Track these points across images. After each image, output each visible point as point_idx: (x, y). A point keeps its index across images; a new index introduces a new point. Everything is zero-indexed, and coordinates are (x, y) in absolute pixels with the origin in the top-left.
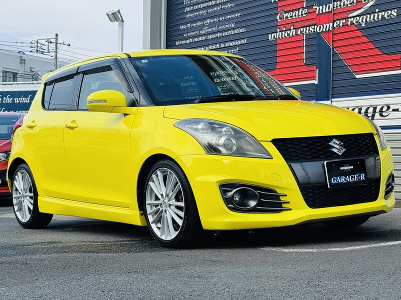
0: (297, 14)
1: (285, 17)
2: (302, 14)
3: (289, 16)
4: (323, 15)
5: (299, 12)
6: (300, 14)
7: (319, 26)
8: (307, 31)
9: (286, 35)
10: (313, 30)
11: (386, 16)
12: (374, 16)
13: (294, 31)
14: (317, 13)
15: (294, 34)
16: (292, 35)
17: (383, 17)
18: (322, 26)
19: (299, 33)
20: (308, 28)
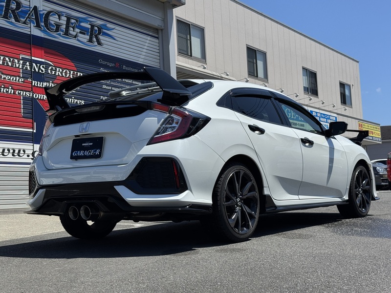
0: (14, 79)
1: (3, 77)
2: (19, 81)
3: (7, 78)
4: (38, 88)
5: (16, 79)
6: (17, 80)
7: (35, 95)
8: (24, 94)
9: (5, 91)
10: (29, 95)
11: (78, 102)
12: (72, 100)
13: (13, 91)
14: (33, 84)
15: (12, 92)
16: (11, 93)
17: (77, 102)
18: (37, 95)
19: (17, 93)
20: (25, 92)
